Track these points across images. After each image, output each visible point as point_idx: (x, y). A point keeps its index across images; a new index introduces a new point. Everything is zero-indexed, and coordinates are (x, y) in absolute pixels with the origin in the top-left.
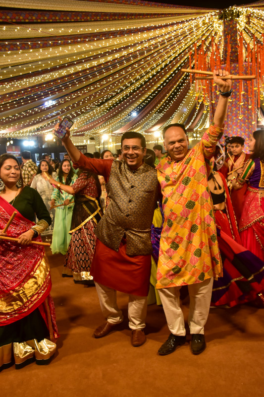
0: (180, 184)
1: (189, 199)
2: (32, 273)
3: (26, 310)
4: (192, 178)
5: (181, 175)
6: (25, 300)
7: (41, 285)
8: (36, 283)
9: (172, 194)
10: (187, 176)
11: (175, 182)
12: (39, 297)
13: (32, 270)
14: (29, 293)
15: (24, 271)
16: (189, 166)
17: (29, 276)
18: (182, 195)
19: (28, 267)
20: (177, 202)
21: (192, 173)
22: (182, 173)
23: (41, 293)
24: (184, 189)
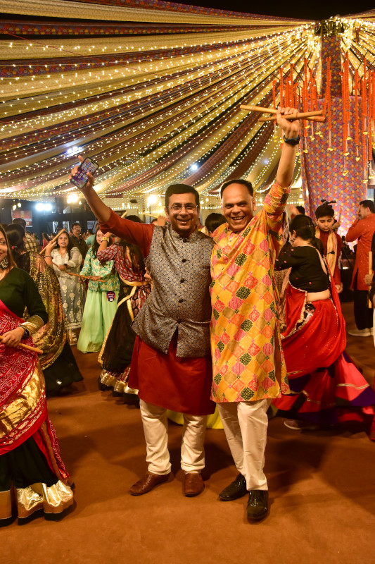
0: (232, 263)
1: (242, 285)
2: (20, 391)
3: (10, 442)
4: (248, 256)
5: (235, 250)
6: (9, 428)
7: (33, 408)
8: (25, 405)
9: (222, 275)
10: (242, 252)
11: (227, 259)
12: (31, 425)
13: (20, 386)
14: (14, 418)
15: (8, 388)
16: (246, 239)
17: (15, 395)
18: (233, 278)
19: (13, 382)
20: (226, 288)
21: (249, 249)
22: (237, 247)
23: (33, 418)
24: (237, 270)
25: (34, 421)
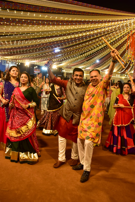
0: (90, 96)
1: (92, 104)
2: (26, 123)
3: (22, 138)
4: (96, 95)
5: (92, 92)
6: (22, 133)
7: (30, 129)
8: (28, 128)
9: (87, 100)
10: (94, 93)
12: (29, 134)
13: (26, 122)
14: (24, 131)
15: (23, 122)
16: (96, 89)
17: (25, 124)
18: (90, 101)
19: (25, 120)
20: (87, 104)
21: (96, 93)
22: (93, 91)
23: (29, 132)
24: (92, 99)
25: (30, 133)
